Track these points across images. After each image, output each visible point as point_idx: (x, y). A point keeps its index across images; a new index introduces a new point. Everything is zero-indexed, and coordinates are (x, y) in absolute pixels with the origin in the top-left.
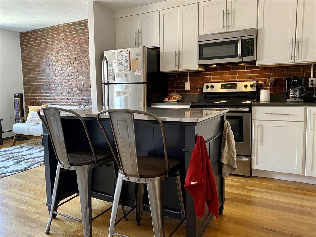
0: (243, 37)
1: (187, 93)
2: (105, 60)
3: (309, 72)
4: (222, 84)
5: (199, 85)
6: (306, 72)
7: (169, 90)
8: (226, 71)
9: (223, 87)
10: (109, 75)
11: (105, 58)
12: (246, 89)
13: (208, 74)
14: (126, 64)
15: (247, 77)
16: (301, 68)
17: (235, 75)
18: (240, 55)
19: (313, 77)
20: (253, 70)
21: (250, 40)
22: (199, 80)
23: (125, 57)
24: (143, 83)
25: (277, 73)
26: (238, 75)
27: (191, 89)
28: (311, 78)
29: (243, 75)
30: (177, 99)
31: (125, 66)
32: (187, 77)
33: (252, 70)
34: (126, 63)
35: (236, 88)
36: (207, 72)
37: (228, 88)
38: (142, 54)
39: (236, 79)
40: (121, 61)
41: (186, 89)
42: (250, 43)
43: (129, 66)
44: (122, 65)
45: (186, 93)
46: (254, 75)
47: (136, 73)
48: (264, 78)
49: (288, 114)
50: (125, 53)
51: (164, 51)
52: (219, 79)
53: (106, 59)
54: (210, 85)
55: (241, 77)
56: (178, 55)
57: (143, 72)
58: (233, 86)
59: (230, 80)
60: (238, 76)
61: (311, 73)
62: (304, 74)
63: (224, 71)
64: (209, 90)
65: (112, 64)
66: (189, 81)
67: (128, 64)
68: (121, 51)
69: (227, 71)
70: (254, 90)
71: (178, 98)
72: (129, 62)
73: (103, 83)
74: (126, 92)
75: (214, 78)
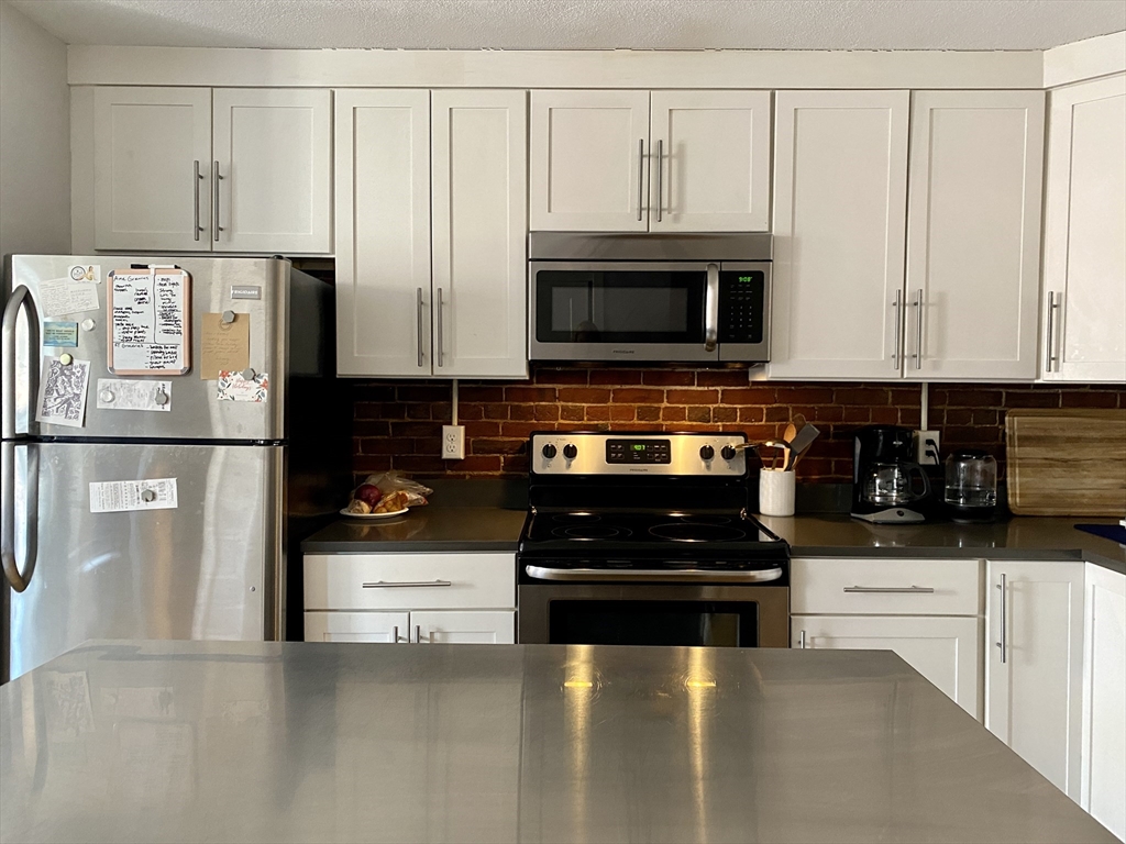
0: (721, 261)
1: (449, 472)
2: (23, 308)
3: (914, 407)
4: (608, 441)
5: (506, 439)
6: (907, 407)
7: (360, 454)
8: (619, 387)
9: (614, 453)
10: (49, 391)
11: (21, 295)
12: (708, 467)
13: (542, 395)
14: (163, 339)
15: (700, 415)
16: (890, 393)
17: (656, 405)
18: (712, 331)
19: (929, 429)
20: (723, 388)
21: (749, 279)
22: (505, 417)
23: (159, 302)
24: (268, 443)
25: (808, 406)
26: (665, 404)
27: (467, 451)
28: (920, 428)
29: (687, 406)
30: (412, 501)
31: (157, 349)
32: (450, 400)
33: (718, 388)
34: (167, 332)
35: (668, 461)
36: (538, 382)
37: (636, 457)
38: (263, 296)
39: (660, 421)
40: (132, 319)
41: (446, 455)
42: (749, 289)
43: (182, 351)
44: (141, 340)
45: (444, 470)
46: (726, 409)
47: (230, 392)
48: (763, 423)
49: (931, 591)
50: (159, 277)
51: (358, 281)
52: (592, 414)
53: (28, 300)
54: (560, 442)
55: (678, 414)
56: (431, 309)
57: (269, 385)
58: (657, 451)
59: (636, 421)
60: (666, 408)
61: (920, 411)
62: (899, 415)
63: (609, 387)
64: (558, 466)
65: (70, 333)
66: (459, 417)
67: (181, 341)
68: (133, 267)
69: (624, 387)
70: (738, 469)
71: (414, 497)
72: (184, 329)
73: (5, 435)
74: (157, 490)
75: (568, 413)
